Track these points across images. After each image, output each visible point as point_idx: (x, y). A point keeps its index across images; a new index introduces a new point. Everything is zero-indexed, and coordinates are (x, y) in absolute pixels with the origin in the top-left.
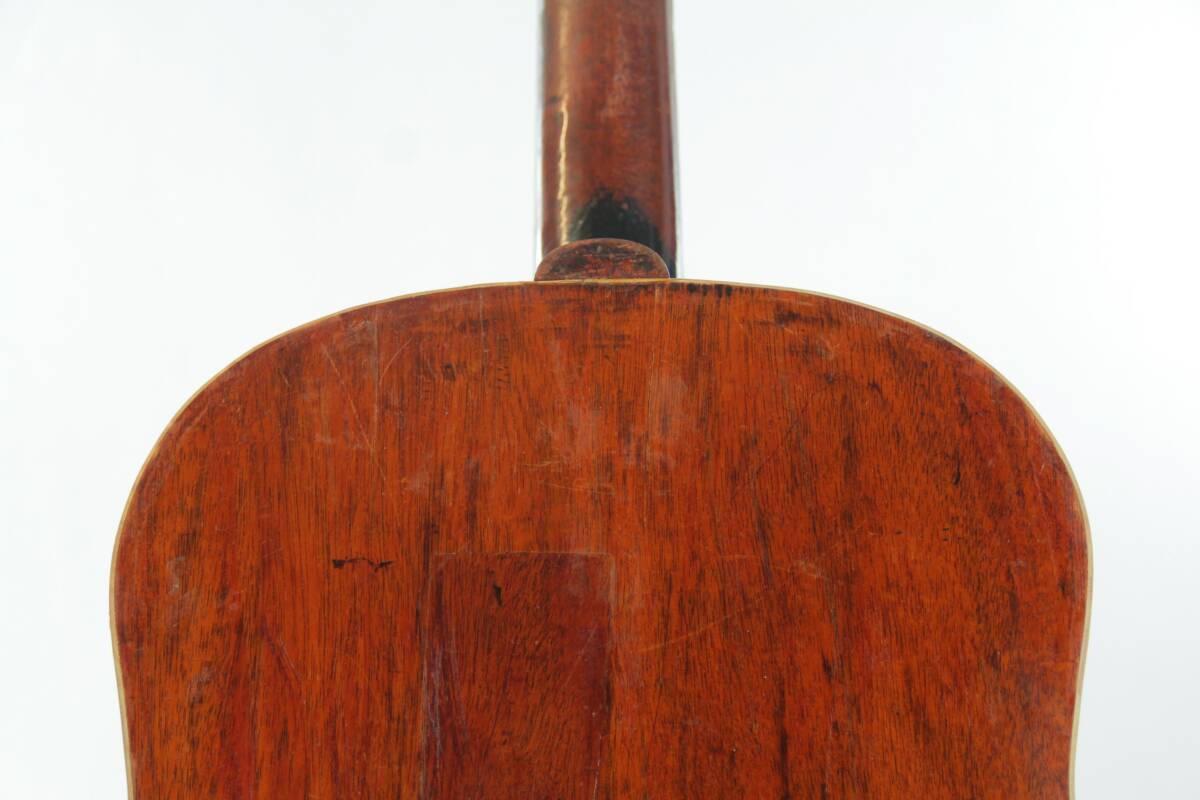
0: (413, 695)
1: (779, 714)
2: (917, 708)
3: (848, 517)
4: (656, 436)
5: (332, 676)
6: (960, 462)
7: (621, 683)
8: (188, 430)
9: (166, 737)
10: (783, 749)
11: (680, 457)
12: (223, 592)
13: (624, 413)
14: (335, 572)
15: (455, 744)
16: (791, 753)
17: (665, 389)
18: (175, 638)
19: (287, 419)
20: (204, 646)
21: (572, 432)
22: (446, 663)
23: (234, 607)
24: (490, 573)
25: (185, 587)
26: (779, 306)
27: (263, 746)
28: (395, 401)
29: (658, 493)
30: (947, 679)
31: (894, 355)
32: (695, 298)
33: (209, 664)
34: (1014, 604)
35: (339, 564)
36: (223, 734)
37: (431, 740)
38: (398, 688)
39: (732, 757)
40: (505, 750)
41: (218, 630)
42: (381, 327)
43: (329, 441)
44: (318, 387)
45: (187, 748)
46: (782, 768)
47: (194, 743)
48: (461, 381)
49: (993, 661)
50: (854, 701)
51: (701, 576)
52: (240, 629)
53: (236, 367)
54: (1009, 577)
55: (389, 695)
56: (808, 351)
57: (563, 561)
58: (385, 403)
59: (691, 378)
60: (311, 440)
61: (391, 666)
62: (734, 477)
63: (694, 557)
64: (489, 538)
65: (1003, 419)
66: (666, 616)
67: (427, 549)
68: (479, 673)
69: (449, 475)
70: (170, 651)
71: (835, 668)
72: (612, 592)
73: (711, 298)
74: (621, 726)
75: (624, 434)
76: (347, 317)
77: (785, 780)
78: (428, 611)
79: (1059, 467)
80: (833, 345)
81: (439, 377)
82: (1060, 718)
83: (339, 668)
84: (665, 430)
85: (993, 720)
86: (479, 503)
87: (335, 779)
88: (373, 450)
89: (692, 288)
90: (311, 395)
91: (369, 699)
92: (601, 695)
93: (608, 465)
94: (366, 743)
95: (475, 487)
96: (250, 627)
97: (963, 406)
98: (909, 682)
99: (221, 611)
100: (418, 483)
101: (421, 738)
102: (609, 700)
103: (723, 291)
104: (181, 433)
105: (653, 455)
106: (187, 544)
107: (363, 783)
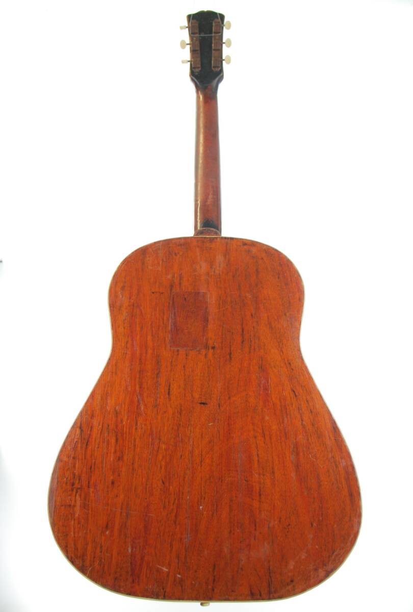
0: (168, 320)
1: (242, 325)
2: (270, 324)
3: (257, 285)
4: (218, 268)
5: (152, 315)
6: (279, 274)
7: (210, 318)
8: (123, 265)
9: (119, 327)
10: (243, 331)
11: (223, 272)
12: (130, 298)
13: (211, 263)
14: (153, 295)
15: (177, 329)
16: (244, 333)
17: (220, 258)
18: (120, 307)
19: (143, 264)
20: (126, 309)
21: (201, 267)
22: (175, 313)
23: (132, 301)
24: (184, 295)
25: (122, 297)
26: (243, 242)
27: (138, 329)
28: (165, 260)
29: (218, 279)
30: (276, 318)
31: (266, 253)
32: (226, 240)
33: (127, 312)
34: (290, 302)
35: (153, 293)
36: (130, 326)
37: (171, 328)
38: (165, 318)
39: (233, 333)
40: (186, 331)
41: (129, 306)
42: (162, 245)
43: (151, 268)
44: (149, 257)
45: (123, 329)
46: (242, 335)
47: (124, 328)
48: (178, 256)
49: (285, 314)
50: (257, 322)
51: (227, 297)
52: (133, 306)
53: (133, 253)
54: (289, 297)
55: (163, 320)
56: (249, 251)
57: (199, 293)
58: (163, 260)
59: (225, 256)
60: (148, 268)
61: (164, 313)
62: (234, 277)
63: (225, 293)
64: (184, 288)
65: (288, 266)
66: (219, 304)
67: (171, 290)
68: (182, 315)
69: (176, 276)
70: (120, 309)
71: (253, 315)
72: (209, 300)
73: (229, 240)
74: (210, 326)
75: (211, 267)
76: (155, 243)
77: (243, 338)
78: (171, 303)
79: (299, 276)
80: (254, 250)
81: (174, 255)
82: (298, 326)
83: (153, 314)
84: (219, 267)
85: (285, 326)
86: (182, 281)
87: (152, 335)
88: (160, 270)
89: (225, 238)
90: (148, 259)
91: (159, 320)
92: (206, 320)
93: (208, 274)
94: (159, 328)
95: (181, 278)
96: (135, 305)
97: (280, 263)
98: (268, 318)
99: (130, 302)
100: (170, 277)
101: (170, 328)
102: (208, 321)
103: (232, 239)
104: (122, 266)
105: (217, 272)
106: (123, 288)
107: (158, 337)
